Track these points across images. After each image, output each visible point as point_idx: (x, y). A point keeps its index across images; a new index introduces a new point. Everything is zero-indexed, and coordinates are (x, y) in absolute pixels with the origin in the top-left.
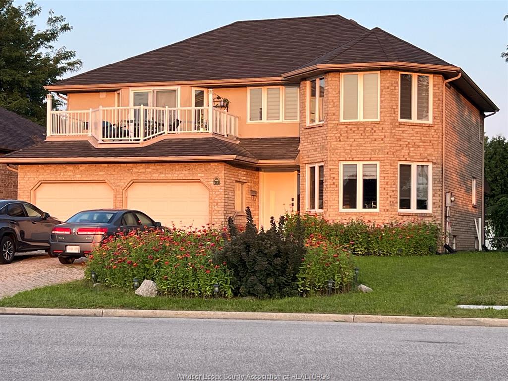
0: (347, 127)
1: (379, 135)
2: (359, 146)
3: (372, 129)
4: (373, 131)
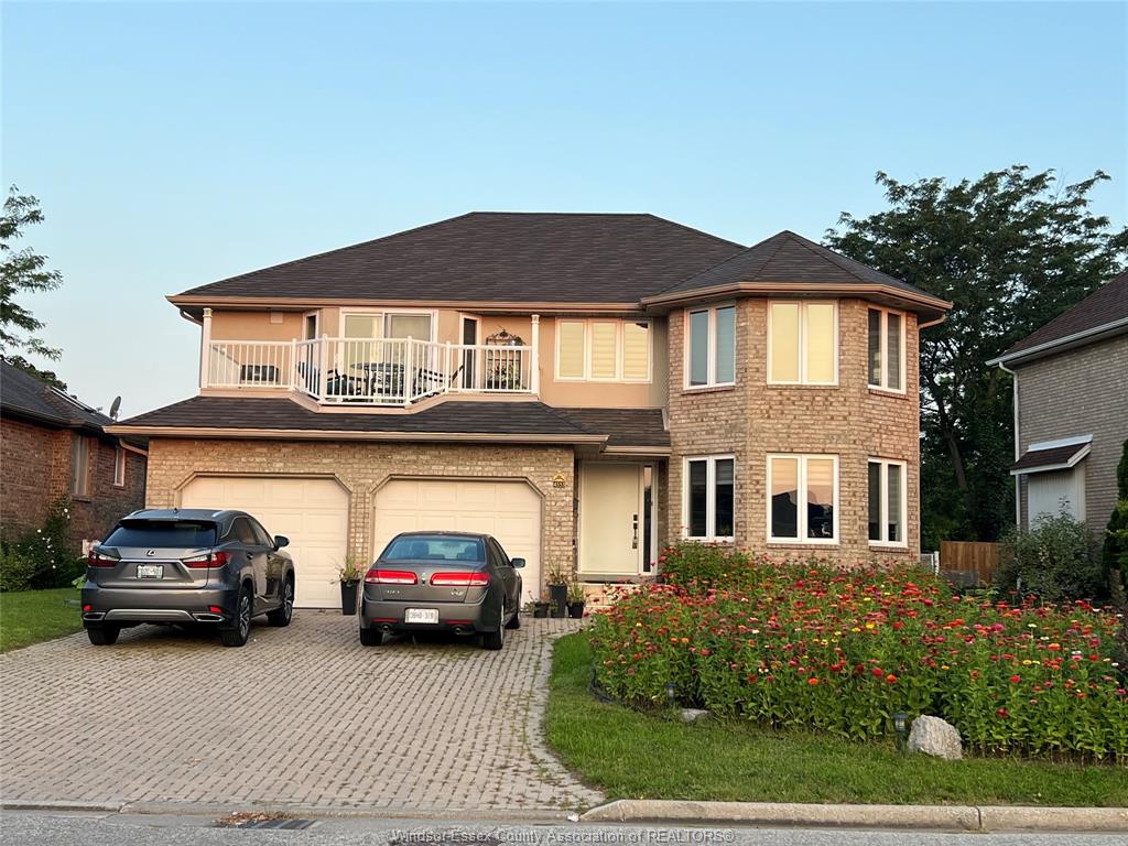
0: (780, 394)
1: (838, 409)
2: (803, 427)
3: (827, 400)
4: (827, 403)
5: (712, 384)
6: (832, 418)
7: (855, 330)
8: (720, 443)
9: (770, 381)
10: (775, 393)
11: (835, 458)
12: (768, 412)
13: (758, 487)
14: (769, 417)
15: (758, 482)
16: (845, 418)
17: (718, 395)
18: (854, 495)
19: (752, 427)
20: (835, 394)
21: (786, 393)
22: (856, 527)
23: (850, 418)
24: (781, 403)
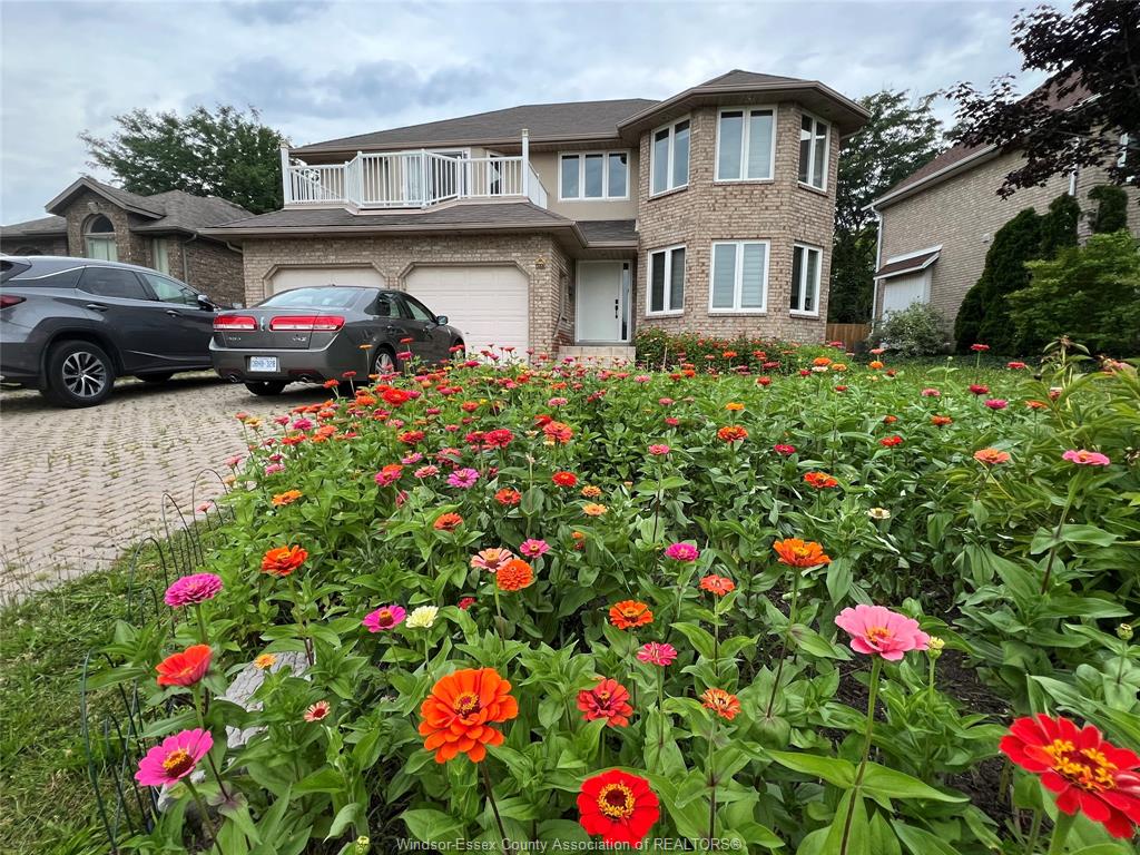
0: (725, 190)
1: (772, 200)
2: (743, 217)
3: (763, 192)
4: (764, 195)
5: (670, 188)
6: (767, 209)
7: (790, 131)
8: (675, 236)
9: (717, 180)
10: (720, 189)
11: (768, 244)
12: (713, 205)
13: (704, 268)
14: (714, 210)
15: (703, 264)
16: (777, 208)
17: (675, 196)
18: (781, 273)
19: (700, 218)
20: (770, 187)
21: (729, 189)
22: (781, 298)
23: (782, 208)
24: (725, 197)
